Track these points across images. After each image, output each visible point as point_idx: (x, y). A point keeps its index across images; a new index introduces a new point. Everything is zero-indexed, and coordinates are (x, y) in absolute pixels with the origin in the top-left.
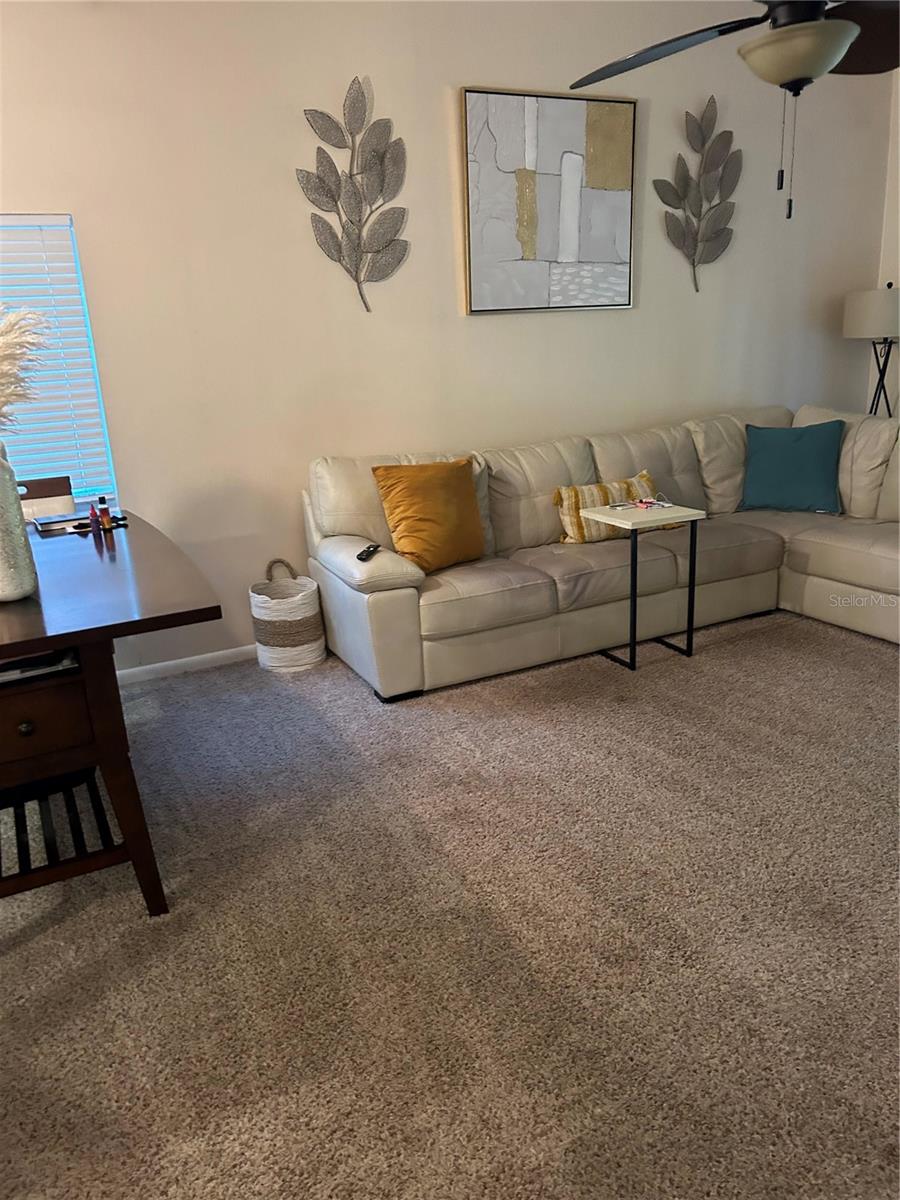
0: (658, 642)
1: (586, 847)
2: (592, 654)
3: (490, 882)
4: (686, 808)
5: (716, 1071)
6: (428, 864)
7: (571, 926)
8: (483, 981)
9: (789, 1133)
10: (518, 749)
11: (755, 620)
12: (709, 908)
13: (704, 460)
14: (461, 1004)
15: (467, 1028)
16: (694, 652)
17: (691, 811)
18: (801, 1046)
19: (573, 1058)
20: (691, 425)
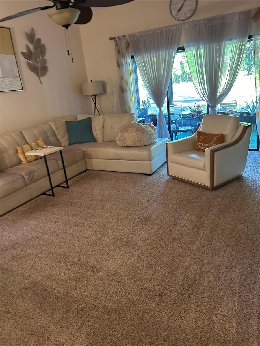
0: (58, 187)
1: (59, 251)
2: (40, 195)
3: (33, 274)
4: (83, 230)
5: (115, 296)
6: (10, 277)
7: (63, 275)
8: (42, 304)
9: (138, 303)
10: (27, 231)
11: (82, 174)
12: (98, 254)
13: (56, 133)
14: (37, 315)
15: (42, 321)
16: (69, 187)
17: (84, 230)
18: (132, 280)
19: (77, 313)
20: (50, 123)
